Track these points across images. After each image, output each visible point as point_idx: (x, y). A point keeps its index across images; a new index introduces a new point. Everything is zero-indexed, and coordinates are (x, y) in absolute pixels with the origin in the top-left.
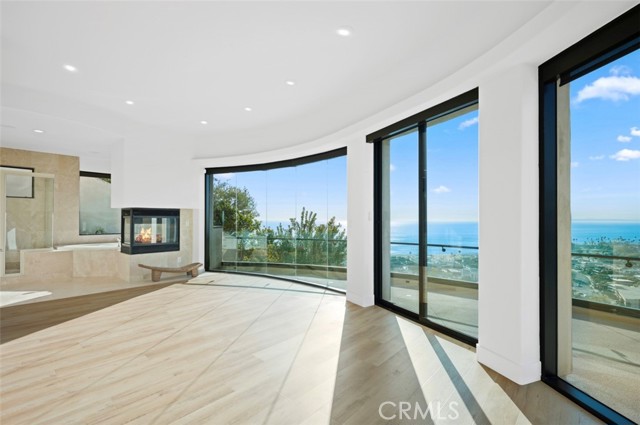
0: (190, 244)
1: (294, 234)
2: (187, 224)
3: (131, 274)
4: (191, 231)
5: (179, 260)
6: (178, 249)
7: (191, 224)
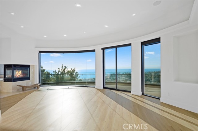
0: (34, 77)
1: (60, 73)
2: (33, 70)
3: (13, 90)
4: (34, 73)
5: (30, 83)
6: (30, 79)
7: (34, 70)
